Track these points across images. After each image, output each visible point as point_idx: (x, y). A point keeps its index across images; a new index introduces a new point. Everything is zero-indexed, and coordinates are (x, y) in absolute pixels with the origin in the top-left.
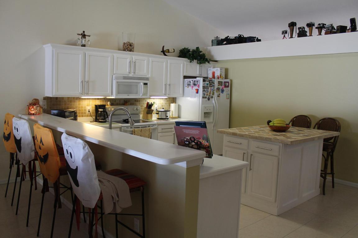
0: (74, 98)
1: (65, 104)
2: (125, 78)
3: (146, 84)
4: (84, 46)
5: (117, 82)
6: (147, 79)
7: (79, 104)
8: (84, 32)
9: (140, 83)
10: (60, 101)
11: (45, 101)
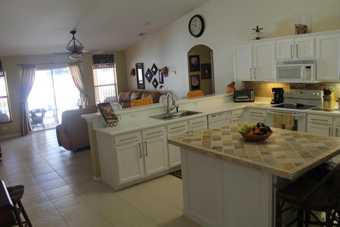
0: (262, 82)
1: (256, 86)
2: (285, 63)
3: (309, 67)
4: (258, 38)
5: (277, 67)
6: (312, 62)
7: (266, 86)
8: (257, 27)
9: (301, 67)
10: (252, 84)
11: (243, 83)
